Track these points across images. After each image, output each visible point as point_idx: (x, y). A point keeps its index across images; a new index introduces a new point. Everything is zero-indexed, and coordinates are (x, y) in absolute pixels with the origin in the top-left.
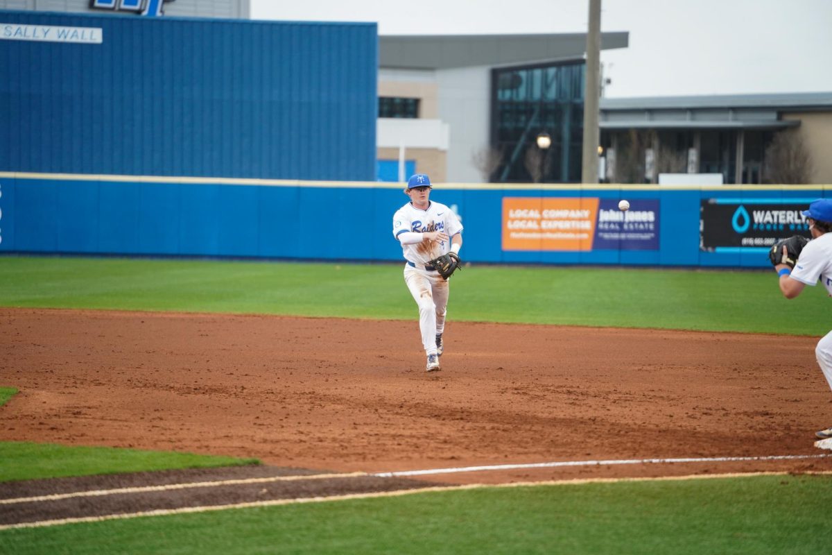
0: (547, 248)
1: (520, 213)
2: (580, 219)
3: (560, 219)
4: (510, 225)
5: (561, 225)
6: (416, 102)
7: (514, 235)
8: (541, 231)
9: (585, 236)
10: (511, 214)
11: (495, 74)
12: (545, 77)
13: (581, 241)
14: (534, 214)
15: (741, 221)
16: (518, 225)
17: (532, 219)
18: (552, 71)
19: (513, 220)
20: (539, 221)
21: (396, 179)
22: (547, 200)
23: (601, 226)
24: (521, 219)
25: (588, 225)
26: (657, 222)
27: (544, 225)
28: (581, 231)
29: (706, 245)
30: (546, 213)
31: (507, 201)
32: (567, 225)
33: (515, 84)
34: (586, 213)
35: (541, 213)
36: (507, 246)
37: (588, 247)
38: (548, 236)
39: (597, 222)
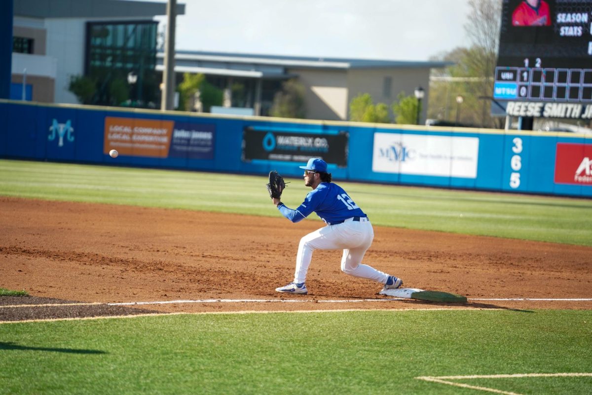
0: (136, 154)
1: (117, 129)
2: (161, 135)
3: (145, 134)
4: (110, 137)
5: (146, 138)
6: (31, 41)
7: (113, 144)
8: (132, 142)
9: (163, 147)
10: (111, 129)
11: (89, 26)
13: (160, 151)
14: (127, 130)
15: (269, 143)
16: (115, 137)
17: (126, 133)
19: (112, 133)
20: (131, 135)
21: (21, 98)
22: (137, 121)
23: (175, 141)
24: (118, 133)
25: (165, 140)
26: (214, 140)
27: (135, 138)
28: (160, 144)
29: (247, 157)
30: (136, 130)
31: (108, 120)
32: (151, 139)
34: (165, 131)
35: (133, 128)
37: (165, 155)
38: (137, 145)
39: (172, 138)
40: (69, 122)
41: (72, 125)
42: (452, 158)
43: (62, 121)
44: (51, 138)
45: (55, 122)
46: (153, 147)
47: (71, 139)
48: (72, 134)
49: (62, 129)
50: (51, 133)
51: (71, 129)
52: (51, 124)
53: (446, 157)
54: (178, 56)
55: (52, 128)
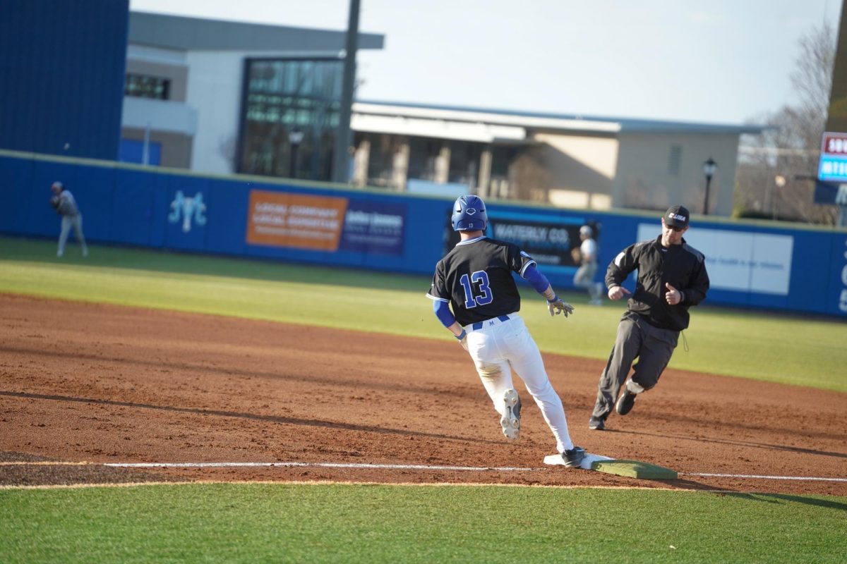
0: (292, 245)
1: (267, 207)
2: (329, 219)
3: (307, 217)
4: (256, 219)
5: (308, 222)
6: (166, 84)
7: (260, 230)
8: (287, 227)
9: (331, 236)
10: (258, 208)
11: (248, 63)
12: (299, 71)
13: (327, 242)
14: (281, 209)
16: (265, 219)
17: (278, 215)
18: (307, 66)
19: (260, 214)
20: (287, 216)
21: (139, 161)
22: (295, 197)
23: (348, 228)
24: (268, 213)
25: (334, 225)
26: (404, 228)
27: (292, 221)
28: (326, 231)
30: (294, 210)
31: (255, 194)
32: (314, 223)
33: (269, 75)
34: (333, 213)
35: (288, 207)
36: (252, 240)
37: (333, 248)
38: (294, 232)
39: (344, 223)
40: (199, 197)
41: (205, 201)
42: (752, 264)
43: (189, 194)
44: (174, 218)
45: (179, 195)
46: (316, 235)
47: (201, 220)
48: (203, 214)
49: (188, 207)
50: (172, 211)
51: (202, 207)
52: (173, 198)
53: (743, 263)
54: (357, 107)
55: (175, 204)
